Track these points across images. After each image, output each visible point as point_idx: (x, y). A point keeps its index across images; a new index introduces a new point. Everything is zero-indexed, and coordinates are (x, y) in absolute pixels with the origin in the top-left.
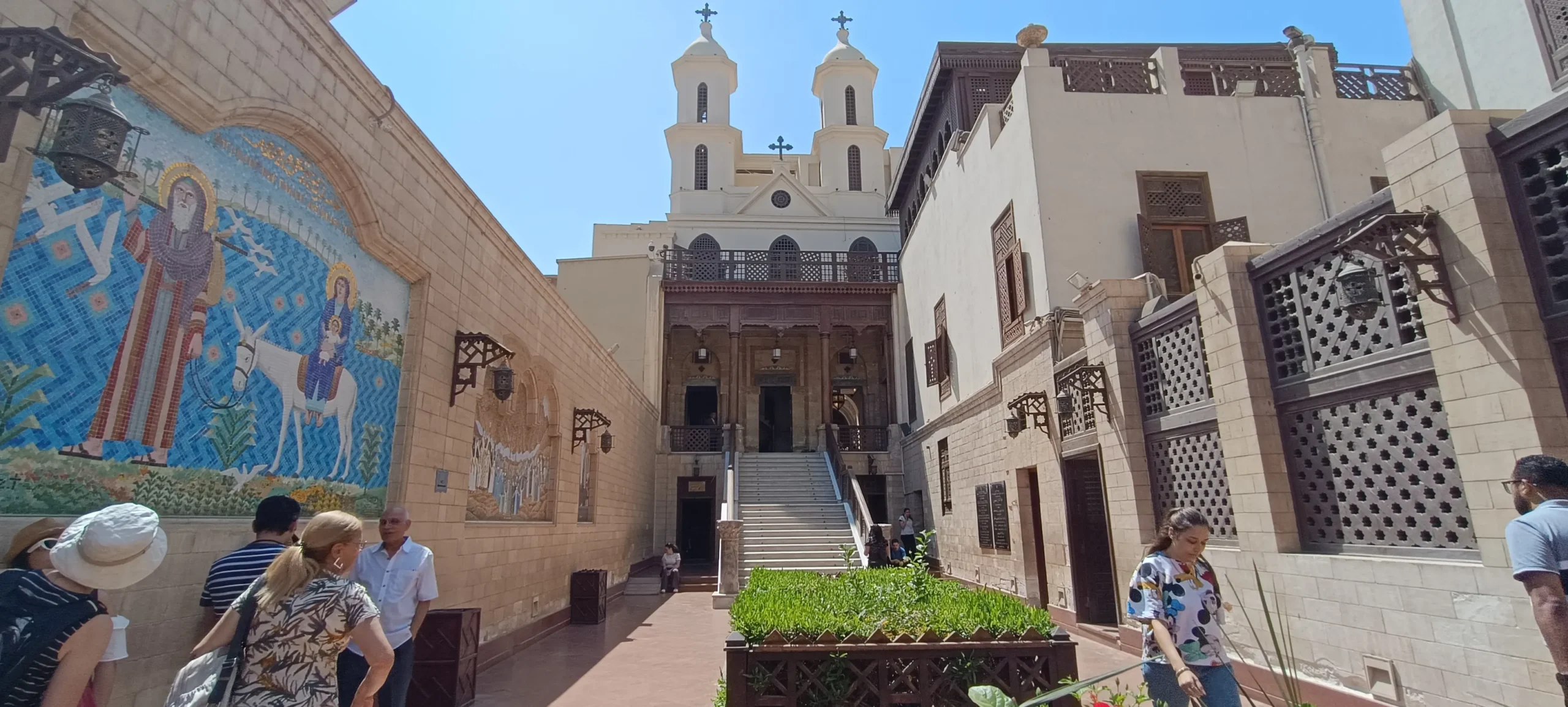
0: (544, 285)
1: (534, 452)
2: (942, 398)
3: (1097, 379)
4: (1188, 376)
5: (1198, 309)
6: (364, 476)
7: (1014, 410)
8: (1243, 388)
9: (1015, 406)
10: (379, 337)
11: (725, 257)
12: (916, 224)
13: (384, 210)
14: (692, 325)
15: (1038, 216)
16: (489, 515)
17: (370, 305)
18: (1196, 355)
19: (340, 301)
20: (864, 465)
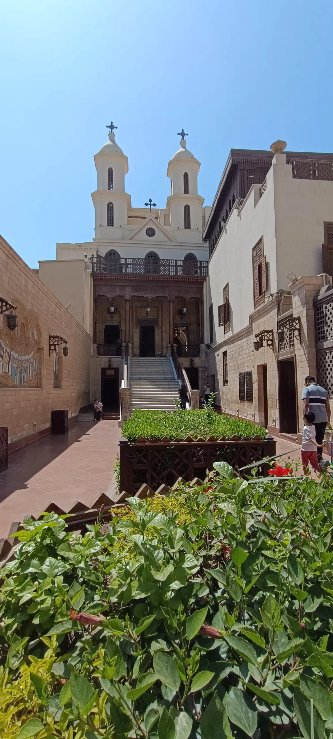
0: (31, 273)
1: (30, 356)
2: (226, 332)
3: (297, 324)
7: (258, 338)
9: (258, 336)
11: (123, 261)
12: (217, 247)
14: (107, 295)
15: (275, 244)
16: (10, 385)
20: (188, 363)
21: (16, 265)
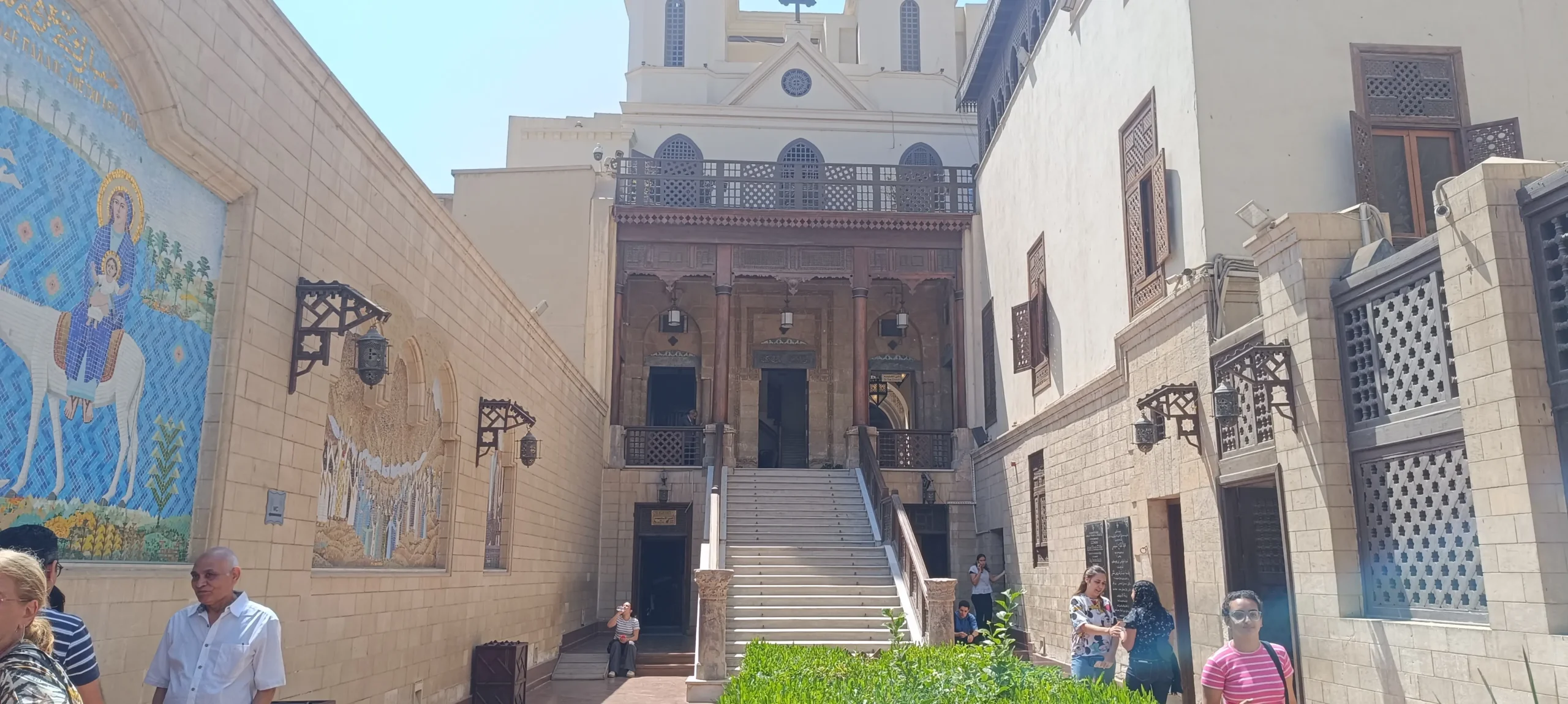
0: (434, 208)
1: (418, 464)
2: (1037, 390)
3: (1278, 365)
4: (1421, 363)
5: (1439, 260)
6: (156, 498)
7: (1147, 411)
8: (1504, 384)
9: (1148, 404)
10: (178, 286)
11: (710, 170)
12: (1004, 124)
13: (185, 88)
14: (657, 273)
15: (1194, 113)
16: (348, 559)
17: (165, 235)
18: (1434, 331)
19: (118, 228)
20: (915, 488)
21: (394, 186)
